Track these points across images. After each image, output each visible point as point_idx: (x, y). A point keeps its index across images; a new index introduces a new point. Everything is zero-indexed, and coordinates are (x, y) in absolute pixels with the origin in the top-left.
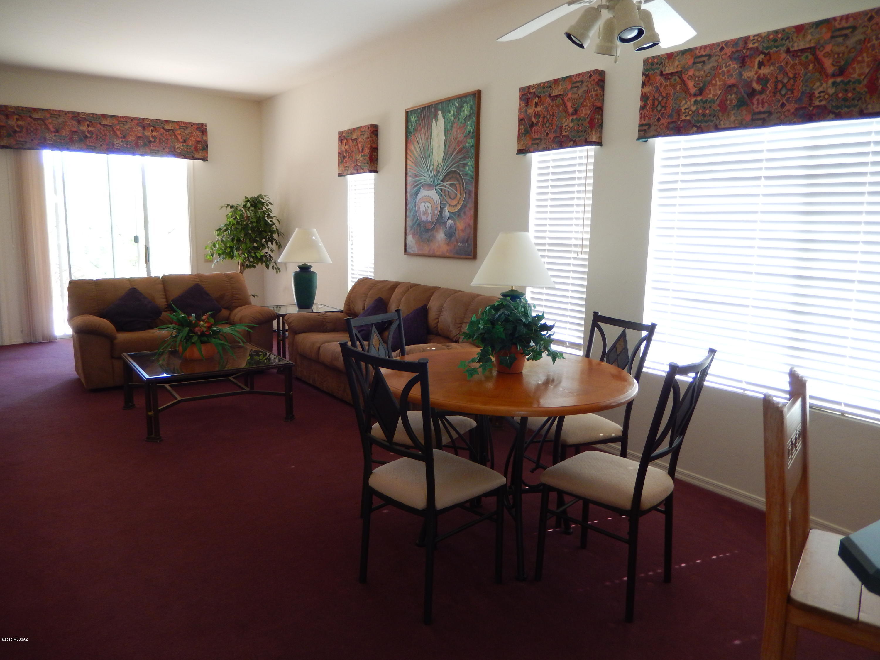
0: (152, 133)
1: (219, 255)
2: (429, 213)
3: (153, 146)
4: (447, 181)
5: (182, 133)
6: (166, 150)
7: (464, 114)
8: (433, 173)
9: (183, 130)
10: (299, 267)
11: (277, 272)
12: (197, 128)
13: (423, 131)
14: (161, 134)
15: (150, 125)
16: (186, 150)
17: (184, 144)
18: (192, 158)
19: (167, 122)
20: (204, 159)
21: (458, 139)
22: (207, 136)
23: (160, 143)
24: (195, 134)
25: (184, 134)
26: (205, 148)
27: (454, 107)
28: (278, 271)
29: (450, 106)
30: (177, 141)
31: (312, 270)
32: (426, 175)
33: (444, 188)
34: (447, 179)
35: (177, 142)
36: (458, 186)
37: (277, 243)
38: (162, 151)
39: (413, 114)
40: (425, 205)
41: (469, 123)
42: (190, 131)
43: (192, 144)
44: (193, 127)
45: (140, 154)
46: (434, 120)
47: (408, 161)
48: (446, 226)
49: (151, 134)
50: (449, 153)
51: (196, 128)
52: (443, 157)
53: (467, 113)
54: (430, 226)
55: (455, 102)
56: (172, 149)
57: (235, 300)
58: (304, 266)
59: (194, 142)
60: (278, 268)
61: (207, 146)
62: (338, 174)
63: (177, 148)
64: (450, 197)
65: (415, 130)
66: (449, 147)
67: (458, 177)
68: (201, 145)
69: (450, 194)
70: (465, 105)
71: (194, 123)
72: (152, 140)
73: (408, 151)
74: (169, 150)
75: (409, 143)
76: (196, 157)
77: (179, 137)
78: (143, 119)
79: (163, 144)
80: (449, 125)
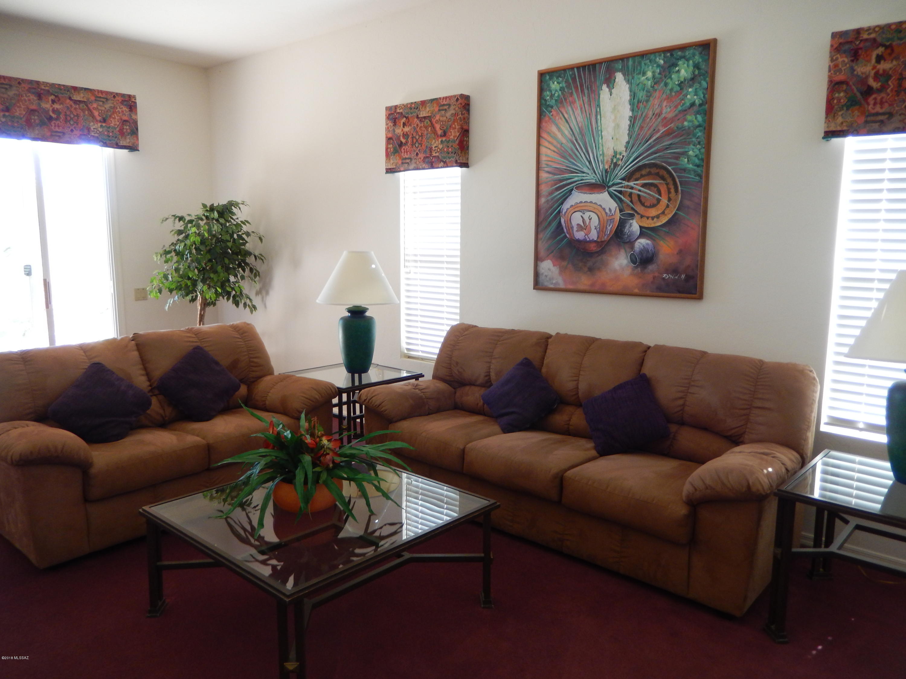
0: (54, 106)
1: (171, 291)
2: (593, 228)
3: (55, 126)
4: (637, 180)
5: (99, 108)
6: (75, 132)
7: (679, 77)
8: (604, 167)
9: (101, 103)
10: (349, 311)
11: (252, 312)
12: (122, 100)
13: (578, 104)
14: (68, 108)
15: (49, 93)
16: (106, 133)
17: (104, 125)
18: (115, 146)
19: (75, 89)
20: (133, 148)
21: (663, 116)
22: (136, 114)
23: (66, 121)
24: (119, 109)
25: (103, 109)
26: (134, 132)
27: (653, 67)
28: (253, 309)
29: (645, 64)
30: (92, 119)
31: (368, 314)
32: (585, 170)
33: (630, 190)
34: (637, 175)
35: (93, 122)
36: (663, 189)
37: (251, 270)
38: (69, 134)
39: (555, 78)
40: (583, 216)
41: (690, 90)
42: (112, 105)
43: (115, 125)
44: (116, 99)
45: (33, 136)
46: (604, 87)
47: (543, 150)
48: (632, 248)
49: (52, 106)
50: (641, 137)
51: (120, 101)
52: (628, 143)
53: (686, 75)
54: (593, 248)
55: (658, 59)
56: (86, 132)
57: (253, 366)
58: (357, 309)
59: (118, 121)
60: (252, 305)
61: (137, 129)
62: (386, 169)
63: (93, 130)
64: (643, 204)
65: (560, 102)
66: (641, 128)
67: (663, 172)
68: (129, 126)
69: (643, 200)
70: (680, 63)
71: (117, 94)
72: (54, 116)
73: (544, 135)
74: (81, 133)
75: (546, 122)
76: (121, 144)
77: (96, 113)
78: (38, 83)
79: (72, 123)
80: (641, 95)
